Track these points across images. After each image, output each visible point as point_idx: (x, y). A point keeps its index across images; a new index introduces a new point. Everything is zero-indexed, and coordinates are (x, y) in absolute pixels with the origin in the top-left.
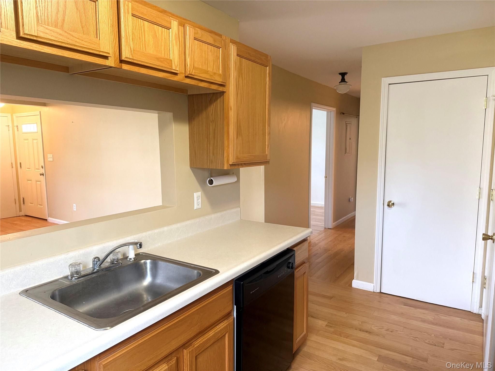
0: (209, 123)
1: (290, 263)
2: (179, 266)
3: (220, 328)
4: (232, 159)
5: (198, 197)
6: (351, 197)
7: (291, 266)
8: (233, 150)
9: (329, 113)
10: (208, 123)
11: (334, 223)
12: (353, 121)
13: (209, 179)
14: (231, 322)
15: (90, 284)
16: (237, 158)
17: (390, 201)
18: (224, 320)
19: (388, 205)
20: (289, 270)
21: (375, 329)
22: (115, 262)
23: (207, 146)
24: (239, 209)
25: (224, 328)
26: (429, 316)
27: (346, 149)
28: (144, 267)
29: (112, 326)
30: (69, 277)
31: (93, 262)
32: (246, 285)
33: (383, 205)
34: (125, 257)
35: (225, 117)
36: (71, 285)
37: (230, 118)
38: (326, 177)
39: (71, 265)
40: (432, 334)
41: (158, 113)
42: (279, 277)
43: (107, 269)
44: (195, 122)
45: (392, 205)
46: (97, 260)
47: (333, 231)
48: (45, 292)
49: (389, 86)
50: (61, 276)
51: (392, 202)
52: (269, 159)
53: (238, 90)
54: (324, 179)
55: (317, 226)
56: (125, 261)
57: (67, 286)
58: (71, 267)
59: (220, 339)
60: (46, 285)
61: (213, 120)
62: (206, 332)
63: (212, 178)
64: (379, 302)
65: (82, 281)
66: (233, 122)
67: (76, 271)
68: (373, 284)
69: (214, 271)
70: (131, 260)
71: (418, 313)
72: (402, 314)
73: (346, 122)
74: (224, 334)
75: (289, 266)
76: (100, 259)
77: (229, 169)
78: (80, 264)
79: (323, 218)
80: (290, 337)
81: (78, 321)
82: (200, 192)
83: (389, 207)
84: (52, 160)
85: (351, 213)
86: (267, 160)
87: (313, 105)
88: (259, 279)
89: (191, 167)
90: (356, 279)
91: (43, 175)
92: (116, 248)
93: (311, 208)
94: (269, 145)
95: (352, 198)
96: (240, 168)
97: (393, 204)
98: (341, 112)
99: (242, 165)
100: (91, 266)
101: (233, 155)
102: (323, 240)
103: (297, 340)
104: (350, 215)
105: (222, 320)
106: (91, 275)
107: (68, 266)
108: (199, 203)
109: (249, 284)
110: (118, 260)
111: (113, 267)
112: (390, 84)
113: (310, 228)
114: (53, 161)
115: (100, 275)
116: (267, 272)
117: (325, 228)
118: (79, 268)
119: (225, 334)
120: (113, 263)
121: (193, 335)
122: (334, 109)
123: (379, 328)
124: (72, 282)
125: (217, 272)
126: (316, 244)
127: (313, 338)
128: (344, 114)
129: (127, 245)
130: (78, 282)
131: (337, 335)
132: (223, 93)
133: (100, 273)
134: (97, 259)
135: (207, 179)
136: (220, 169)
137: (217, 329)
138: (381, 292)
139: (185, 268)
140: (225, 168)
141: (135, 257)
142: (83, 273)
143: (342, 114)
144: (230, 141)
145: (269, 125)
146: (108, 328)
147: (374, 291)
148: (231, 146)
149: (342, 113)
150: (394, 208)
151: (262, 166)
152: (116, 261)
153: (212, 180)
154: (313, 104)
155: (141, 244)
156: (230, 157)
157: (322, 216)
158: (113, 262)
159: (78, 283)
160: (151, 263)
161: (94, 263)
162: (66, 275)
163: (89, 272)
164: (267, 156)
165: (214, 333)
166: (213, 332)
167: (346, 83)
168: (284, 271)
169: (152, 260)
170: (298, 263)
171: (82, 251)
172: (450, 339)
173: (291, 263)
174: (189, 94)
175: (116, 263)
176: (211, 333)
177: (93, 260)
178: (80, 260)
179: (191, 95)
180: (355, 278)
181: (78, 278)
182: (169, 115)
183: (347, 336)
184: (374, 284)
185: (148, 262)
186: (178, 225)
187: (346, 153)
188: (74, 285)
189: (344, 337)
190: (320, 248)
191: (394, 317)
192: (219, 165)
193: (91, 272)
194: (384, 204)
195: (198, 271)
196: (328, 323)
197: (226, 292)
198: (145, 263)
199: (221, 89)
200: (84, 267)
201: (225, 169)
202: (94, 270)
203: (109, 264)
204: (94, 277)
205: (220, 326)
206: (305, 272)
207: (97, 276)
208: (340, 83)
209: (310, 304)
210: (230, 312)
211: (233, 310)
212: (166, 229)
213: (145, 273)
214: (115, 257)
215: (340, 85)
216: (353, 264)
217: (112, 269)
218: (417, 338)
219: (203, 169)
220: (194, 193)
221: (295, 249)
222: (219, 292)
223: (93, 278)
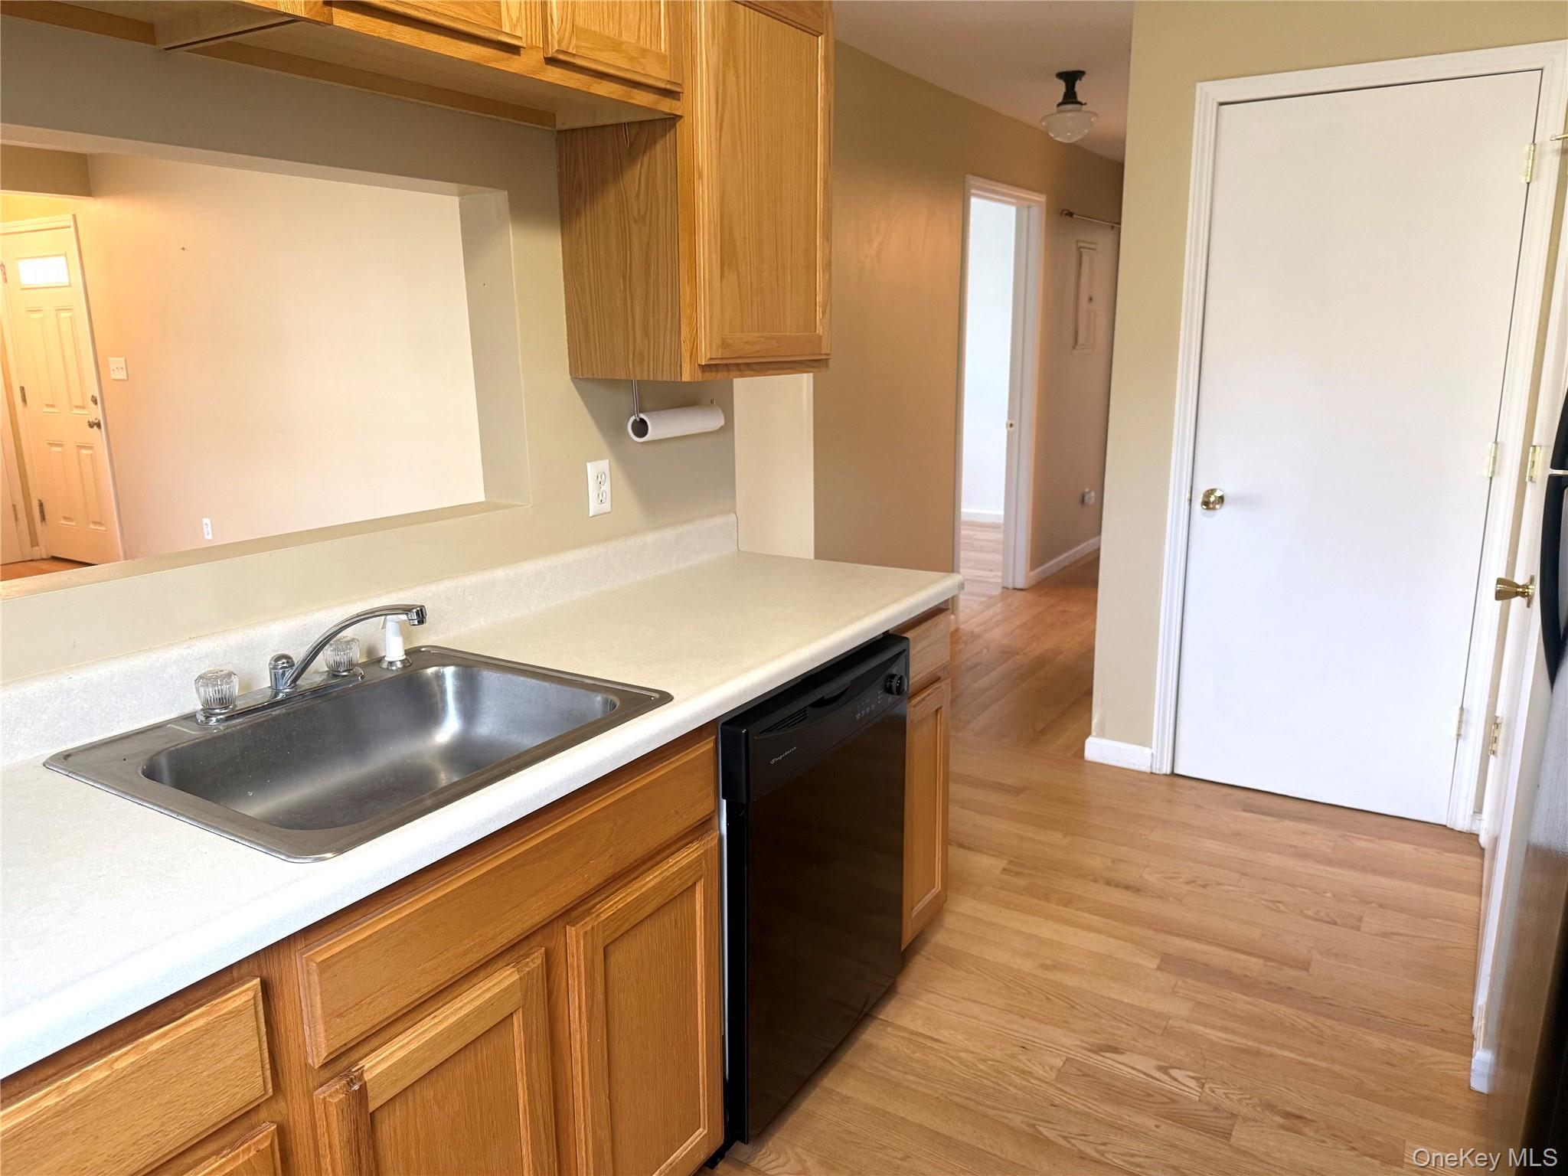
0: (627, 226)
1: (893, 676)
2: (546, 684)
3: (678, 864)
4: (708, 348)
5: (599, 477)
6: (1087, 490)
7: (895, 687)
8: (711, 317)
9: (1025, 211)
10: (625, 226)
11: (1032, 573)
12: (1102, 239)
13: (633, 418)
14: (711, 847)
15: (267, 738)
16: (724, 344)
17: (1212, 492)
18: (691, 842)
19: (1206, 504)
20: (890, 698)
21: (1151, 878)
22: (345, 671)
23: (625, 303)
24: (732, 518)
25: (689, 866)
26: (1320, 838)
27: (1077, 333)
28: (436, 689)
29: (340, 851)
30: (198, 716)
31: (273, 671)
32: (756, 738)
33: (1187, 503)
34: (375, 660)
35: (680, 202)
36: (206, 741)
37: (699, 206)
38: (1011, 425)
39: (201, 677)
40: (1326, 892)
41: (460, 195)
42: (858, 716)
43: (319, 692)
44: (583, 224)
45: (1218, 504)
46: (285, 665)
47: (1029, 596)
48: (125, 760)
49: (1218, 109)
50: (174, 715)
51: (1218, 494)
52: (828, 352)
53: (723, 109)
54: (1003, 432)
55: (981, 582)
56: (374, 669)
57: (193, 742)
58: (201, 686)
59: (678, 896)
60: (125, 741)
61: (642, 213)
62: (636, 874)
63: (642, 416)
64: (1170, 801)
65: (242, 726)
66: (709, 221)
67: (217, 696)
68: (1151, 748)
69: (657, 696)
70: (394, 668)
71: (1286, 830)
72: (1237, 837)
73: (1077, 244)
74: (690, 884)
75: (891, 686)
76: (294, 660)
77: (696, 380)
78: (230, 674)
79: (999, 557)
80: (893, 904)
81: (233, 838)
82: (607, 461)
83: (1208, 508)
84: (125, 378)
85: (1088, 540)
86: (821, 354)
87: (973, 182)
88: (799, 722)
89: (575, 378)
90: (1098, 736)
91: (99, 425)
92: (344, 625)
93: (962, 527)
94: (827, 304)
95: (1093, 494)
96: (735, 380)
97: (1221, 499)
98: (1064, 210)
99: (740, 370)
100: (266, 683)
101: (711, 333)
102: (998, 624)
103: (914, 910)
104: (1083, 548)
105: (684, 842)
106: (266, 709)
107: (194, 682)
108: (604, 495)
109: (767, 736)
110: (351, 666)
111: (334, 688)
112: (1222, 104)
113: (958, 572)
114: (128, 380)
115: (296, 711)
116: (821, 703)
117: (1004, 588)
118: (228, 686)
119: (695, 884)
120: (336, 676)
121: (596, 883)
122: (1042, 198)
123: (1168, 878)
124: (207, 729)
125: (665, 698)
126: (974, 637)
127: (963, 908)
128: (1071, 214)
129: (377, 614)
130: (227, 731)
131: (1038, 898)
132: (673, 120)
133: (296, 705)
134: (284, 661)
135: (629, 418)
136: (669, 380)
137: (670, 867)
138: (1173, 774)
139: (567, 688)
140: (686, 377)
141: (405, 657)
142: (241, 704)
143: (1066, 214)
144: (700, 288)
145: (827, 238)
146: (329, 855)
147: (1154, 771)
148: (702, 303)
149: (1066, 212)
150: (1222, 513)
151: (805, 375)
152: (346, 669)
153: (643, 421)
154: (972, 180)
155: (422, 613)
156: (701, 342)
157: (995, 551)
158: (335, 673)
159: (228, 733)
160: (458, 676)
161: (275, 675)
162: (188, 710)
163: (260, 702)
164: (821, 342)
165: (659, 879)
166: (655, 877)
167: (1078, 106)
168: (874, 701)
169: (461, 668)
170: (918, 677)
171: (235, 638)
172: (1381, 906)
173: (896, 678)
174: (559, 127)
175: (345, 674)
176: (651, 879)
177: (270, 664)
178: (230, 665)
179: (566, 131)
180: (1094, 733)
181: (228, 719)
182: (496, 199)
183: (1068, 901)
184: (1154, 750)
185: (449, 671)
186: (541, 564)
187: (1077, 347)
188: (215, 738)
189: (1058, 904)
190: (988, 648)
191: (1212, 846)
192: (666, 366)
193: (267, 700)
194: (1191, 500)
195: (605, 696)
196: (1010, 862)
197: (695, 758)
198: (440, 677)
199: (666, 106)
200: (246, 686)
201: (683, 380)
202: (276, 694)
203: (323, 677)
204: (279, 715)
205: (678, 859)
206: (941, 708)
207: (287, 714)
208: (1063, 107)
209: (955, 810)
210: (707, 818)
211: (716, 814)
212: (499, 573)
213: (440, 705)
214: (342, 657)
215: (1059, 112)
216: (1089, 693)
217: (335, 694)
218: (1280, 905)
219: (613, 383)
220: (588, 465)
221: (908, 635)
222: (671, 758)
223: (276, 718)
